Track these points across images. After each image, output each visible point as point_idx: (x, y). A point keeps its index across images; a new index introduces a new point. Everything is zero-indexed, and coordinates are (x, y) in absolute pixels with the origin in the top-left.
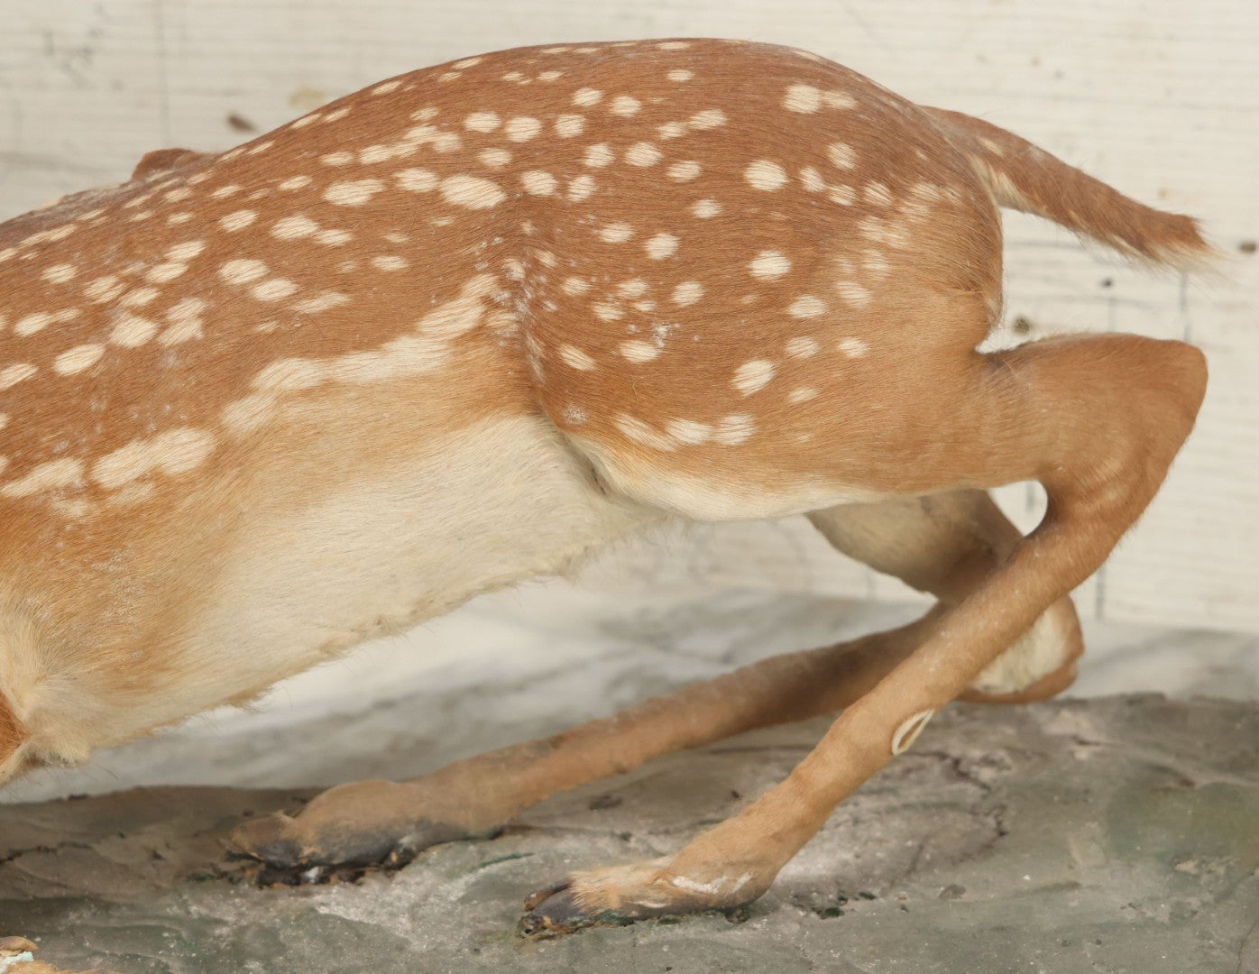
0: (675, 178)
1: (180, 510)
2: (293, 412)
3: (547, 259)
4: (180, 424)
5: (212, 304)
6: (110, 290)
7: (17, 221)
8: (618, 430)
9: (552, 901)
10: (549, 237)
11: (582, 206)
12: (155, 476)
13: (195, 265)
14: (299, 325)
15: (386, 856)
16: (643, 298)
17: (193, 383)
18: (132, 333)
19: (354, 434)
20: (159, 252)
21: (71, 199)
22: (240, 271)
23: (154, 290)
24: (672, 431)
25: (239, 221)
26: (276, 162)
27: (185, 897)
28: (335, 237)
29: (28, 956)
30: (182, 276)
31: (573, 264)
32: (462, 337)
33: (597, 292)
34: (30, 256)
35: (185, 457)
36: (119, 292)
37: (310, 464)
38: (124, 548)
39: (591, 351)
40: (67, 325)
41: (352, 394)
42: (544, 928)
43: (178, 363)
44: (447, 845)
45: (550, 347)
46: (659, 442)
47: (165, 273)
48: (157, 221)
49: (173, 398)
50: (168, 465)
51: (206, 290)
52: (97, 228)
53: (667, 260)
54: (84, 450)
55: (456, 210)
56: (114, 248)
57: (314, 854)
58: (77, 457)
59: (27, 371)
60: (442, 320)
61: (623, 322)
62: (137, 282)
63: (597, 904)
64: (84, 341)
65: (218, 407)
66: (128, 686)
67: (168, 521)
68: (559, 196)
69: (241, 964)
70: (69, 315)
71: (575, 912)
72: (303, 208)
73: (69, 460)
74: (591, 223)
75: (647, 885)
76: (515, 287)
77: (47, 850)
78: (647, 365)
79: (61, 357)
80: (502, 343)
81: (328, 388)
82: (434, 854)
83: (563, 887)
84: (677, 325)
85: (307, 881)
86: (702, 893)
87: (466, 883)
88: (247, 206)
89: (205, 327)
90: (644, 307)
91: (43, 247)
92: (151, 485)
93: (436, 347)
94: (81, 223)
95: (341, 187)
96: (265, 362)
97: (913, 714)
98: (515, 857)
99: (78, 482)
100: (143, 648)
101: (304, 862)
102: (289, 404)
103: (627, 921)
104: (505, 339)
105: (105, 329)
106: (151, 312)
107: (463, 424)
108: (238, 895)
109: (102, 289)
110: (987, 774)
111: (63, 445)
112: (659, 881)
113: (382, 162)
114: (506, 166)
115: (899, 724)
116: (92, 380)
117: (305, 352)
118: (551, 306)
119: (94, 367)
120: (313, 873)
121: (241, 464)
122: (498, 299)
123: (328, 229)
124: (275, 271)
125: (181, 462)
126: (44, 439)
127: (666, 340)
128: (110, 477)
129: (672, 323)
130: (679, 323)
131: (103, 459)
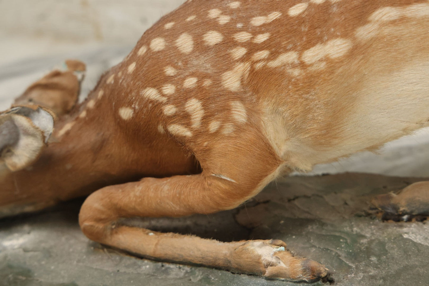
1: (337, 73)
2: (387, 31)
4: (337, 37)
12: (326, 59)
17: (343, 19)
19: (415, 40)
27: (353, 223)
29: (282, 248)
35: (340, 50)
37: (394, 54)
38: (315, 89)
41: (414, 23)
43: (337, 10)
49: (335, 26)
50: (331, 54)
54: (299, 48)
57: (404, 210)
58: (296, 51)
59: (278, 15)
64: (300, 2)
65: (353, 29)
66: (321, 144)
67: (332, 78)
73: (293, 52)
77: (307, 197)
79: (291, 9)
81: (403, 20)
85: (402, 220)
92: (325, 63)
96: (376, 9)
99: (297, 62)
100: (325, 129)
101: (401, 213)
102: (385, 27)
111: (291, 46)
116: (302, 18)
117: (392, 4)
119: (303, 13)
120: (405, 217)
121: (363, 54)
125: (337, 53)
126: (283, 43)
128: (308, 59)
131: (306, 52)
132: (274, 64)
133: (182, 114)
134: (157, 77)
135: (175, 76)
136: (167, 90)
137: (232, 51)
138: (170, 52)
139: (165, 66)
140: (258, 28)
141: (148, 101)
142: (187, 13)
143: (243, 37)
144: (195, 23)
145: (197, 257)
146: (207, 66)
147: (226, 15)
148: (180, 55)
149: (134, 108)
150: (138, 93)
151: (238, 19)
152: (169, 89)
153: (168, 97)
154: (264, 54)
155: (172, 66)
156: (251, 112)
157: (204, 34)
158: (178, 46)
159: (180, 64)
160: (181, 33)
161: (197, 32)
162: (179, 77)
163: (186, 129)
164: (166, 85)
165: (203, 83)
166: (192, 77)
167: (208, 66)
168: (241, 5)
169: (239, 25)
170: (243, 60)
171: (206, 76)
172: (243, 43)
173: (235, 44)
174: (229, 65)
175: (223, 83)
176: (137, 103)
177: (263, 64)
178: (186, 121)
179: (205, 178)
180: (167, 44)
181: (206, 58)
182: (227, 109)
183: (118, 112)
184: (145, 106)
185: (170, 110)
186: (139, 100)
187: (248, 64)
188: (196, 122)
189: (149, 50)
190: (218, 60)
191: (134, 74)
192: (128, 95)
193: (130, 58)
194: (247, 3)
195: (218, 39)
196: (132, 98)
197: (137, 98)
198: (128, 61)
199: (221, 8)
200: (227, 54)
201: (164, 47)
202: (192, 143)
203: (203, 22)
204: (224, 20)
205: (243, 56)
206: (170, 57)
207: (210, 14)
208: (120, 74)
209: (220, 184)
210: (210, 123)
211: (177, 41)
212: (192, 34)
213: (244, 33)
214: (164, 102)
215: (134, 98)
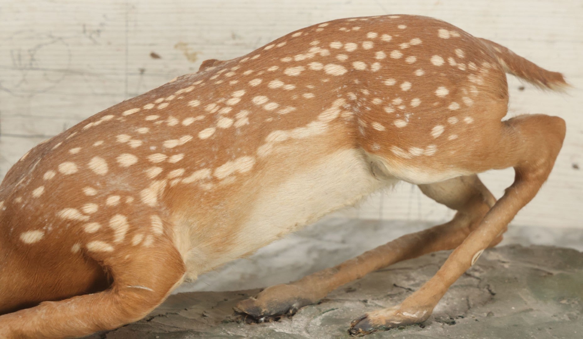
0: (408, 62)
1: (244, 186)
2: (279, 149)
3: (366, 92)
4: (244, 155)
5: (251, 112)
6: (214, 108)
7: (164, 86)
8: (391, 152)
9: (361, 323)
10: (366, 84)
11: (376, 73)
12: (236, 174)
13: (243, 98)
14: (280, 119)
15: (288, 311)
16: (401, 104)
17: (247, 140)
18: (225, 123)
19: (297, 157)
20: (229, 94)
21: (180, 78)
22: (259, 100)
23: (230, 108)
24: (411, 151)
25: (256, 82)
26: (264, 61)
27: (224, 329)
28: (290, 87)
30: (239, 102)
31: (376, 93)
32: (332, 121)
33: (385, 103)
34: (181, 98)
35: (247, 166)
36: (218, 109)
37: (283, 168)
38: (224, 200)
39: (383, 124)
40: (201, 121)
41: (297, 143)
42: (359, 333)
43: (241, 133)
44: (306, 307)
45: (369, 123)
46: (405, 155)
47: (233, 102)
48: (225, 84)
49: (241, 145)
50: (241, 169)
51: (248, 107)
52: (203, 87)
53: (408, 91)
54: (211, 165)
55: (330, 76)
56: (212, 93)
57: (265, 311)
58: (209, 168)
59: (189, 138)
60: (325, 116)
61: (395, 113)
62: (223, 105)
63: (377, 323)
64: (208, 127)
65: (256, 149)
66: (218, 251)
67: (240, 190)
68: (368, 70)
70: (201, 118)
71: (370, 326)
72: (277, 77)
73: (206, 169)
74: (381, 79)
75: (394, 316)
76: (353, 103)
77: (163, 316)
78: (403, 128)
79: (200, 133)
80: (346, 123)
81: (289, 141)
82: (303, 310)
83: (365, 318)
84: (413, 114)
85: (261, 322)
86: (413, 317)
87: (320, 319)
88: (259, 77)
89: (250, 120)
90: (402, 108)
91: (184, 94)
92: (235, 177)
93: (324, 125)
94: (195, 85)
95: (290, 69)
96: (270, 132)
97: (478, 251)
98: (333, 309)
99: (209, 177)
100: (226, 237)
101: (262, 314)
102: (278, 147)
103: (388, 329)
104: (348, 121)
105: (215, 122)
106: (231, 115)
107: (331, 153)
108: (241, 327)
109: (211, 108)
110: (477, 274)
111: (203, 164)
112: (398, 314)
113: (303, 60)
114: (346, 60)
115: (474, 254)
116: (212, 140)
117: (282, 128)
118: (369, 109)
119: (212, 136)
120: (262, 319)
121: (262, 169)
122: (346, 107)
123: (287, 84)
124: (271, 100)
125: (245, 168)
126: (197, 162)
127: (409, 119)
128: (220, 175)
129: (411, 113)
130: (414, 113)
131: (218, 168)
132: (187, 180)
133: (105, 230)
134: (76, 198)
135: (96, 196)
136: (89, 209)
137: (147, 171)
138: (85, 174)
139: (83, 187)
140: (172, 150)
141: (65, 221)
142: (92, 139)
143: (159, 158)
144: (104, 148)
146: (125, 185)
147: (137, 139)
148: (97, 177)
149: (46, 231)
150: (53, 215)
151: (150, 143)
152: (91, 208)
153: (90, 215)
154: (180, 172)
155: (91, 187)
156: (166, 225)
157: (117, 157)
158: (92, 168)
159: (98, 184)
160: (92, 157)
161: (109, 155)
162: (100, 196)
163: (108, 244)
164: (87, 204)
165: (126, 200)
166: (114, 195)
167: (127, 185)
168: (150, 130)
169: (153, 148)
170: (159, 178)
171: (128, 194)
172: (158, 163)
173: (151, 165)
174: (146, 183)
175: (144, 199)
176: (51, 225)
177: (178, 181)
178: (109, 237)
179: (117, 292)
180: (79, 167)
181: (122, 178)
182: (148, 223)
183: (19, 238)
184: (61, 227)
185: (92, 228)
186: (54, 221)
187: (164, 181)
188: (120, 237)
189: (58, 174)
190: (135, 180)
191: (45, 197)
192: (37, 218)
193: (30, 183)
194: (155, 129)
195: (133, 161)
196: (44, 221)
197: (51, 219)
198: (28, 186)
199: (129, 133)
200: (143, 174)
201: (77, 170)
202: (112, 258)
203: (114, 147)
204: (136, 144)
205: (159, 175)
206: (87, 179)
207: (119, 139)
208: (19, 200)
209: (136, 295)
210: (134, 236)
211: (90, 164)
212: (104, 157)
213: (159, 154)
214: (86, 220)
215: (46, 220)
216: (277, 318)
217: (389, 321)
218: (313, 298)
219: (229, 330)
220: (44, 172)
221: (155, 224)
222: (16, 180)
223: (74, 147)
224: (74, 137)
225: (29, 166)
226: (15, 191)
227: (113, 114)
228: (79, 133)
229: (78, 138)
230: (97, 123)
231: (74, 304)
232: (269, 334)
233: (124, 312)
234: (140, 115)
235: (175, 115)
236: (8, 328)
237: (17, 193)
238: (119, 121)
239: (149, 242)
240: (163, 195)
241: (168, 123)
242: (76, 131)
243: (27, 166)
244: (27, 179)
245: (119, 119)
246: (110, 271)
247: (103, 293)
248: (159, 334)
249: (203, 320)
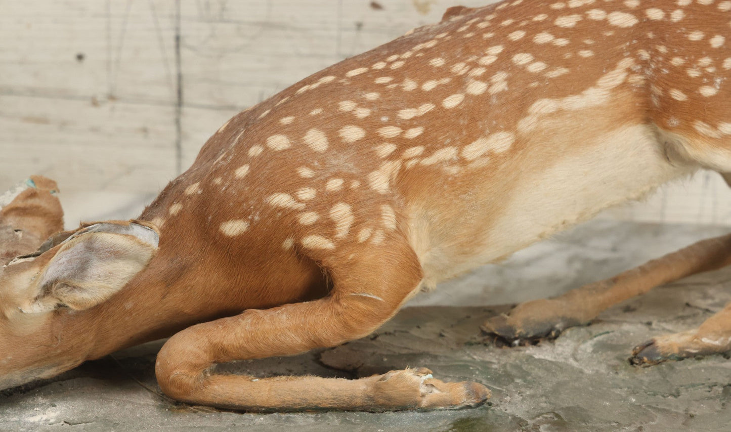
0: (721, 10)
1: (500, 170)
2: (546, 124)
3: (662, 49)
4: (500, 130)
5: (511, 74)
6: (463, 69)
7: (398, 40)
8: (694, 129)
9: (646, 350)
10: (663, 39)
11: (678, 24)
12: (490, 154)
13: (500, 56)
14: (547, 83)
15: (549, 333)
16: (710, 66)
17: (505, 110)
18: (477, 88)
19: (568, 134)
20: (483, 51)
21: (419, 30)
22: (522, 59)
23: (484, 68)
24: (720, 128)
25: (517, 35)
26: (528, 8)
27: (468, 352)
28: (562, 42)
30: (495, 62)
31: (676, 51)
32: (616, 88)
33: (688, 64)
34: (420, 55)
35: (503, 145)
36: (467, 70)
37: (549, 148)
38: (474, 188)
39: (685, 91)
40: (445, 85)
41: (569, 115)
42: (644, 363)
43: (497, 102)
44: (572, 328)
45: (665, 91)
46: (714, 134)
47: (488, 60)
48: (478, 37)
49: (497, 118)
50: (496, 148)
51: (507, 68)
52: (448, 41)
53: (720, 48)
54: (458, 143)
55: (615, 28)
56: (460, 50)
58: (454, 146)
59: (430, 107)
60: (607, 80)
61: (701, 77)
62: (475, 65)
63: (668, 351)
64: (455, 93)
65: (516, 122)
66: (464, 253)
67: (495, 175)
68: (666, 20)
69: (513, 380)
70: (446, 81)
71: (658, 355)
72: (546, 29)
73: (451, 147)
74: (683, 31)
75: (690, 342)
76: (645, 64)
77: (390, 334)
78: (712, 98)
79: (444, 100)
80: (634, 90)
81: (559, 113)
82: (568, 332)
83: (651, 344)
84: (725, 78)
86: (714, 345)
87: (591, 345)
88: (520, 29)
89: (509, 85)
90: (711, 70)
91: (424, 50)
92: (488, 158)
93: (605, 93)
94: (438, 39)
95: (562, 19)
96: (534, 101)
98: (608, 333)
99: (455, 158)
100: (475, 235)
102: (544, 120)
104: (637, 88)
105: (464, 87)
106: (485, 78)
107: (613, 129)
108: (489, 351)
109: (459, 68)
111: (448, 141)
112: (695, 340)
113: (580, 7)
114: (637, 7)
116: (460, 110)
117: (550, 95)
118: (666, 71)
119: (460, 104)
120: (516, 342)
121: (523, 149)
122: (634, 69)
123: (558, 38)
124: (537, 59)
125: (501, 148)
126: (440, 138)
127: (720, 85)
128: (469, 156)
129: (723, 77)
130: (727, 77)
131: (467, 147)
132: (427, 162)
133: (325, 222)
134: (289, 180)
135: (313, 178)
136: (304, 194)
137: (377, 148)
138: (300, 150)
139: (298, 167)
140: (409, 122)
141: (276, 209)
142: (307, 106)
143: (392, 131)
144: (323, 117)
145: (327, 399)
146: (350, 165)
147: (365, 107)
148: (314, 154)
149: (252, 221)
150: (260, 201)
151: (381, 112)
152: (307, 194)
153: (306, 202)
154: (418, 150)
155: (307, 166)
156: (400, 217)
157: (339, 129)
158: (308, 144)
159: (316, 164)
160: (309, 129)
161: (330, 126)
162: (318, 179)
163: (327, 240)
164: (303, 189)
165: (350, 184)
166: (336, 178)
167: (351, 165)
168: (381, 96)
169: (384, 119)
170: (391, 157)
171: (352, 177)
172: (391, 139)
173: (382, 140)
174: (375, 164)
175: (371, 184)
176: (258, 213)
177: (415, 162)
178: (329, 231)
179: (338, 301)
180: (293, 141)
181: (346, 157)
182: (378, 215)
183: (218, 228)
184: (270, 216)
185: (309, 218)
186: (261, 209)
187: (398, 161)
188: (342, 231)
189: (267, 149)
190: (361, 159)
191: (249, 179)
192: (240, 204)
193: (232, 160)
194: (388, 94)
195: (360, 135)
196: (249, 208)
197: (259, 207)
198: (229, 164)
199: (354, 99)
200: (372, 152)
201: (290, 145)
202: (332, 257)
203: (335, 116)
204: (363, 113)
205: (391, 154)
206: (302, 156)
207: (342, 107)
208: (218, 181)
209: (361, 305)
210: (360, 231)
211: (305, 137)
212: (323, 130)
213: (392, 127)
214: (300, 209)
215: (252, 207)
216: (535, 341)
217: (683, 348)
218: (581, 317)
219: (475, 354)
220: (249, 147)
221: (386, 216)
222: (215, 156)
223: (286, 116)
224: (285, 103)
225: (230, 139)
226: (214, 170)
227: (334, 75)
228: (292, 99)
229: (290, 104)
230: (314, 86)
231: (285, 313)
232: (526, 361)
233: (346, 325)
234: (369, 76)
235: (412, 77)
236: (206, 340)
237: (216, 173)
238: (341, 84)
239: (378, 239)
240: (396, 179)
241: (404, 87)
242: (287, 96)
243: (227, 139)
244: (228, 155)
245: (341, 81)
246: (329, 274)
247: (320, 301)
248: (387, 356)
249: (441, 340)
